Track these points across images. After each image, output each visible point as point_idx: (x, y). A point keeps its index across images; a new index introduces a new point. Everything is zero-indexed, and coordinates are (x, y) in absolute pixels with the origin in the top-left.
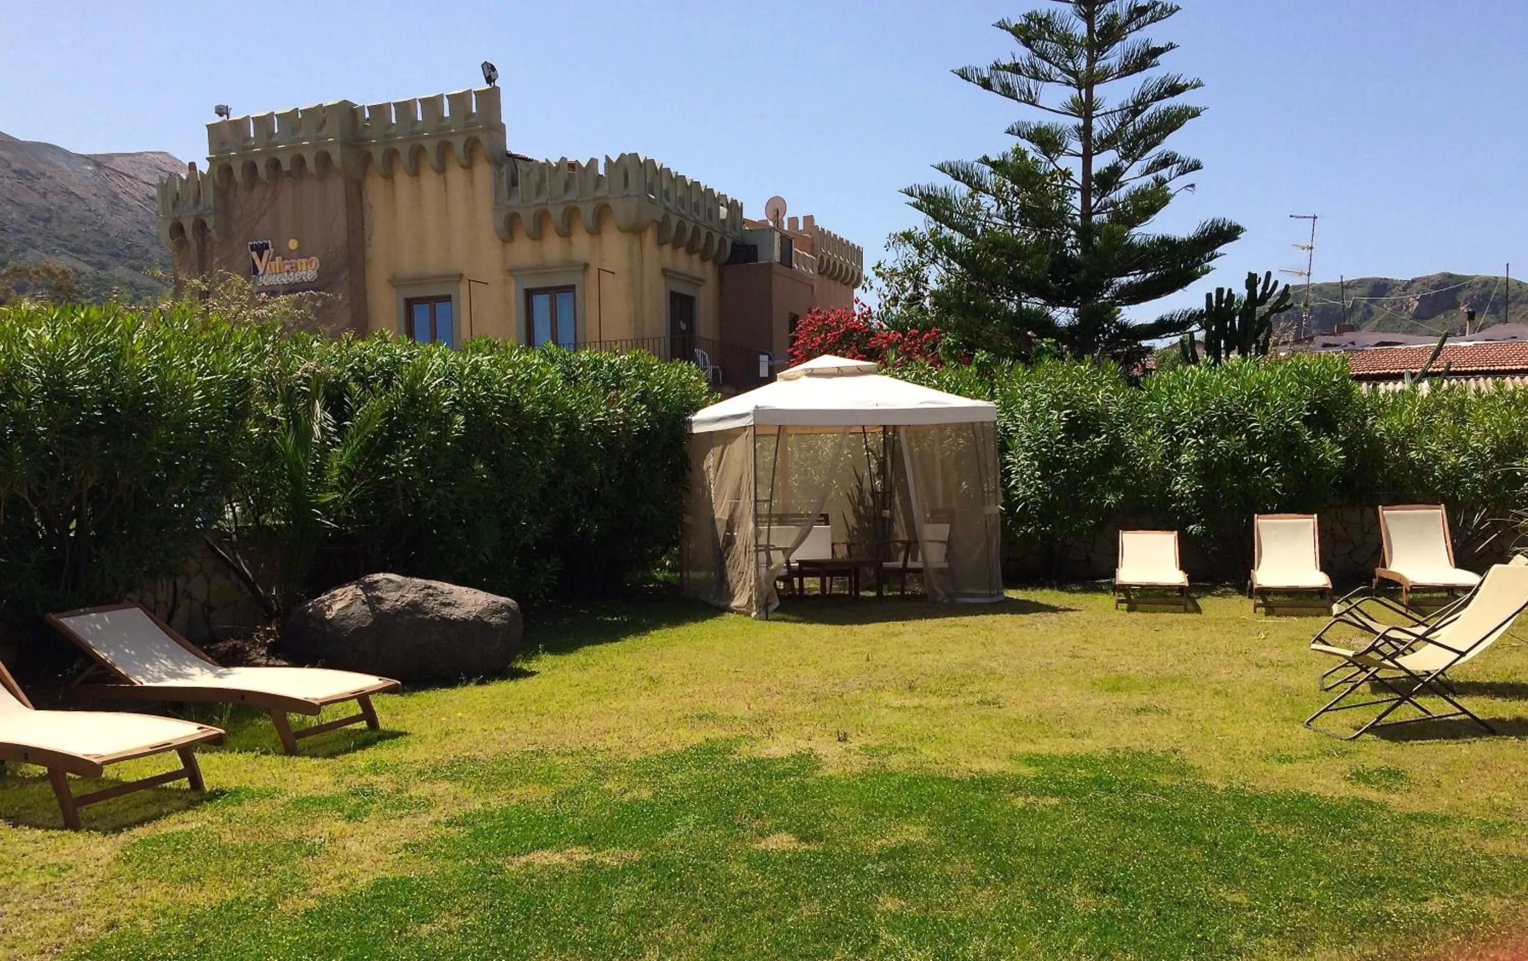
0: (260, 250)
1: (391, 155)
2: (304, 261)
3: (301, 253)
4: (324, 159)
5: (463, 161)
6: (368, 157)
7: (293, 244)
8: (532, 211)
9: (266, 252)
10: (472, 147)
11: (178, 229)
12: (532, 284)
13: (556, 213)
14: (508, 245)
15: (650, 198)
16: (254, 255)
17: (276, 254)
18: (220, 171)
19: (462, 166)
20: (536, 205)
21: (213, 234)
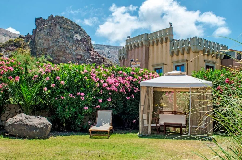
0: (132, 61)
1: (153, 42)
2: (138, 62)
3: (138, 61)
4: (142, 44)
5: (165, 42)
6: (150, 43)
7: (137, 60)
8: (176, 50)
9: (133, 61)
10: (167, 39)
11: (120, 59)
12: (177, 64)
13: (181, 50)
14: (172, 57)
15: (199, 45)
16: (131, 62)
17: (134, 62)
18: (127, 48)
19: (165, 43)
20: (177, 49)
21: (125, 59)
